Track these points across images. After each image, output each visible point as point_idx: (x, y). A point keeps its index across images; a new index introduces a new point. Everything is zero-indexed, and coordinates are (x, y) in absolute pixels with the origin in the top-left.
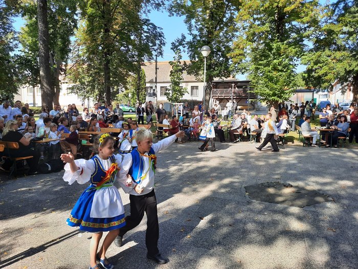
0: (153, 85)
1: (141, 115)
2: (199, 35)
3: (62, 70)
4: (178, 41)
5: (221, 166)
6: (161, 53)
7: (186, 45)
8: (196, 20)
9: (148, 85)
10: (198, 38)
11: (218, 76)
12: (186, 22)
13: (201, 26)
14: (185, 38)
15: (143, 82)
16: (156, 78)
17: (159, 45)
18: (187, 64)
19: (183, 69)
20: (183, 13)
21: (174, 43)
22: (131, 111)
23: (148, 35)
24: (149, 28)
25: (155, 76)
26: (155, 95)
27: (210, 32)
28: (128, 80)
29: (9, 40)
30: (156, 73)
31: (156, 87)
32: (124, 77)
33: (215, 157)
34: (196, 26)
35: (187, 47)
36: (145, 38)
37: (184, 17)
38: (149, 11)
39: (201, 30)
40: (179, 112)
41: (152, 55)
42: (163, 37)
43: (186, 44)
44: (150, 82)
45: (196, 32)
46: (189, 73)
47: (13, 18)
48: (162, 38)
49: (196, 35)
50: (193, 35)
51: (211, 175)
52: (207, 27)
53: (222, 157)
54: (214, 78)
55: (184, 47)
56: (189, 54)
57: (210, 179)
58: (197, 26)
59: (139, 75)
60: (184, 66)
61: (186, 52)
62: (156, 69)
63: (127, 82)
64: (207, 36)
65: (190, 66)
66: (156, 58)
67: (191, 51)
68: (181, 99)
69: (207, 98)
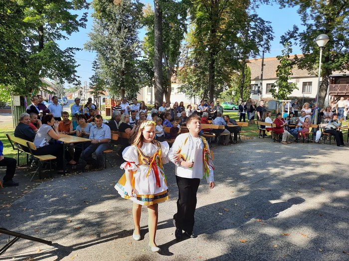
0: (259, 83)
1: (243, 112)
2: (316, 25)
3: (173, 71)
4: (289, 33)
5: (334, 174)
6: (268, 48)
7: (297, 37)
8: (313, 8)
9: (253, 83)
10: (314, 28)
11: (338, 68)
12: (300, 12)
13: (318, 14)
14: (297, 29)
15: (247, 80)
16: (262, 75)
17: (267, 40)
18: (299, 57)
19: (294, 63)
20: (296, 3)
21: (283, 36)
22: (234, 109)
23: (255, 30)
24: (257, 23)
25: (261, 73)
26: (259, 92)
27: (330, 19)
28: (232, 77)
29: (134, 48)
30: (262, 70)
31: (261, 84)
32: (227, 75)
33: (328, 163)
34: (311, 15)
35: (300, 40)
36: (251, 34)
37: (298, 7)
38: (257, 7)
39: (318, 18)
40: (286, 110)
41: (258, 51)
42: (272, 31)
43: (299, 36)
44: (255, 80)
45: (311, 21)
46: (300, 67)
47: (138, 30)
48: (270, 32)
49: (311, 25)
50: (307, 25)
51: (322, 184)
52: (326, 14)
53: (337, 163)
54: (333, 72)
55: (296, 40)
56: (302, 47)
57: (318, 189)
58: (314, 15)
59: (243, 72)
60: (294, 60)
61: (298, 45)
62: (263, 65)
63: (231, 80)
64: (326, 25)
65: (301, 60)
66: (263, 54)
67: (303, 43)
68: (288, 96)
69: (323, 94)
